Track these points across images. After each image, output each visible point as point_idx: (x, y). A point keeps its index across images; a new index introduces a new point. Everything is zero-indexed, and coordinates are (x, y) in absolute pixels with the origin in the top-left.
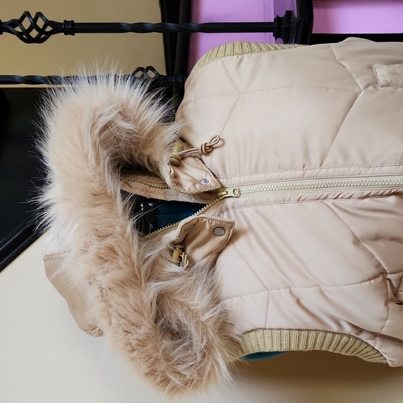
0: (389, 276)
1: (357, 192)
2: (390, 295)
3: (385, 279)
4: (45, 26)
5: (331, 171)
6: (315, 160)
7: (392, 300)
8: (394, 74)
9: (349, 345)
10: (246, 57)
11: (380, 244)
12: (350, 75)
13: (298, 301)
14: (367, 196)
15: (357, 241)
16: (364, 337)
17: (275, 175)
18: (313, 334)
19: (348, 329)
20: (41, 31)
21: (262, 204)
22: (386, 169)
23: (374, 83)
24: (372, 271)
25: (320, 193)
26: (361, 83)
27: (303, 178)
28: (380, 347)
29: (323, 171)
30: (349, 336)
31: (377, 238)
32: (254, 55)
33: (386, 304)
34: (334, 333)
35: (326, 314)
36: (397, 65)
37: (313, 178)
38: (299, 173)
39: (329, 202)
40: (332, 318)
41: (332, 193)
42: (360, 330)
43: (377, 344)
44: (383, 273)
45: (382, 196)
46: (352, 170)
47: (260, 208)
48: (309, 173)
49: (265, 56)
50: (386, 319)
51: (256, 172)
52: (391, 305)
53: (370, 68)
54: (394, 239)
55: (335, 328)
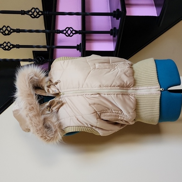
0: (98, 113)
1: (90, 94)
2: (98, 117)
3: (97, 113)
4: (10, 46)
5: (84, 89)
6: (81, 86)
7: (98, 118)
8: (100, 66)
9: (90, 130)
10: (66, 61)
11: (95, 105)
12: (90, 66)
13: (77, 119)
14: (92, 94)
15: (90, 105)
16: (93, 128)
17: (72, 89)
18: (81, 127)
19: (89, 126)
20: (9, 47)
21: (69, 96)
22: (96, 88)
23: (95, 68)
24: (93, 111)
25: (82, 94)
26: (92, 68)
27: (78, 90)
28: (98, 130)
29: (83, 89)
30: (90, 128)
31: (94, 104)
32: (68, 60)
33: (97, 119)
34: (86, 127)
35: (84, 122)
36: (101, 64)
37: (81, 90)
38: (77, 89)
39: (84, 96)
40: (85, 123)
41: (85, 94)
42: (93, 126)
43: (97, 130)
44: (96, 112)
45: (95, 94)
46: (89, 88)
47: (69, 97)
48: (80, 89)
49: (70, 61)
50: (97, 123)
51: (68, 89)
52: (98, 119)
53: (95, 64)
54: (98, 104)
55: (86, 126)
